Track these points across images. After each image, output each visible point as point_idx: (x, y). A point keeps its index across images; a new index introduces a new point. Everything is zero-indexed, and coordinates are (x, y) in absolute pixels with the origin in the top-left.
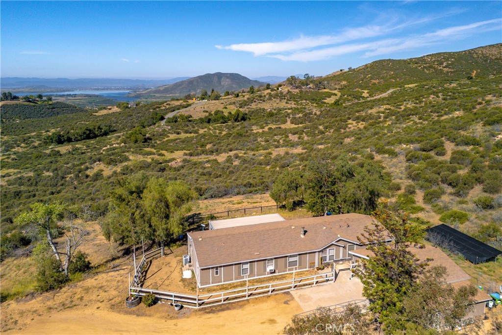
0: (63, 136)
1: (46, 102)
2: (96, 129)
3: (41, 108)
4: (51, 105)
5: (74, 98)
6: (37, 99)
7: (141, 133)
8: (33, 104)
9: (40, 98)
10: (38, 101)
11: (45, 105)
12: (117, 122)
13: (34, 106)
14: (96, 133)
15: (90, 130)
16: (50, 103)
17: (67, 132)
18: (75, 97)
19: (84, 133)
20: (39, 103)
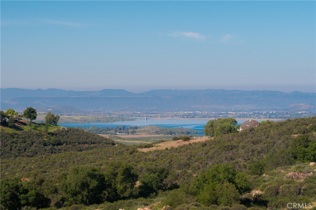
0: (26, 191)
1: (43, 128)
2: (119, 178)
3: (29, 142)
4: (52, 134)
5: (131, 136)
6: (25, 120)
7: (231, 181)
8: (11, 131)
9: (30, 117)
10: (25, 124)
11: (37, 135)
12: (187, 165)
13: (12, 136)
14: (120, 187)
15: (101, 179)
16: (52, 129)
17: (38, 180)
18: (133, 133)
19: (84, 185)
20: (26, 128)
